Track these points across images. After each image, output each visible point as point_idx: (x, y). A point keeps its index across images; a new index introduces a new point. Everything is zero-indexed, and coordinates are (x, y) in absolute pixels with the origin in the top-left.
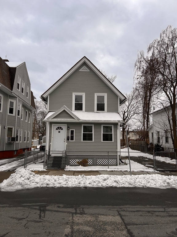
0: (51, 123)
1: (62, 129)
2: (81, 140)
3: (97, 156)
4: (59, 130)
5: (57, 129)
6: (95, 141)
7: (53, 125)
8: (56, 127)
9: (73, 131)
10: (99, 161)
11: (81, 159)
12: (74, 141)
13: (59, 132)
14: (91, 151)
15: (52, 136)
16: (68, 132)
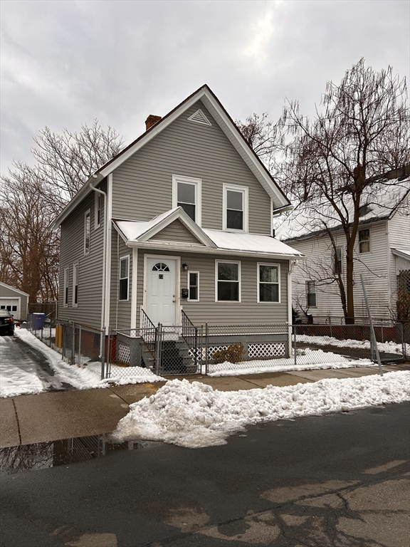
0: (142, 252)
1: (167, 270)
2: (213, 300)
3: (247, 338)
4: (161, 273)
5: (154, 269)
6: (243, 300)
7: (146, 256)
8: (153, 263)
9: (196, 275)
10: (252, 349)
11: (226, 344)
12: (198, 300)
13: (161, 277)
14: (262, 326)
15: (145, 288)
16: (183, 277)
